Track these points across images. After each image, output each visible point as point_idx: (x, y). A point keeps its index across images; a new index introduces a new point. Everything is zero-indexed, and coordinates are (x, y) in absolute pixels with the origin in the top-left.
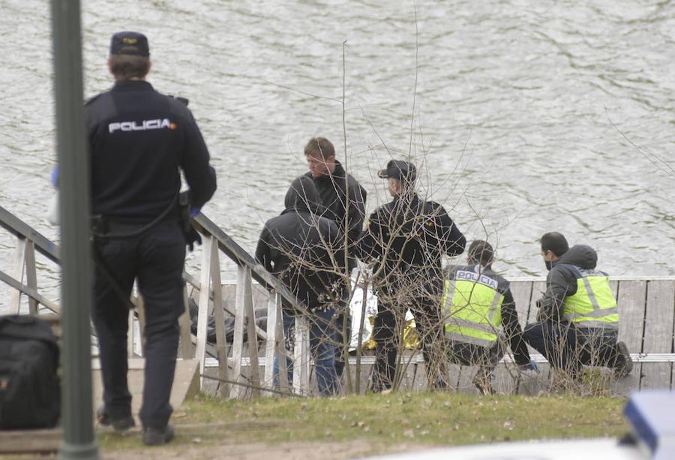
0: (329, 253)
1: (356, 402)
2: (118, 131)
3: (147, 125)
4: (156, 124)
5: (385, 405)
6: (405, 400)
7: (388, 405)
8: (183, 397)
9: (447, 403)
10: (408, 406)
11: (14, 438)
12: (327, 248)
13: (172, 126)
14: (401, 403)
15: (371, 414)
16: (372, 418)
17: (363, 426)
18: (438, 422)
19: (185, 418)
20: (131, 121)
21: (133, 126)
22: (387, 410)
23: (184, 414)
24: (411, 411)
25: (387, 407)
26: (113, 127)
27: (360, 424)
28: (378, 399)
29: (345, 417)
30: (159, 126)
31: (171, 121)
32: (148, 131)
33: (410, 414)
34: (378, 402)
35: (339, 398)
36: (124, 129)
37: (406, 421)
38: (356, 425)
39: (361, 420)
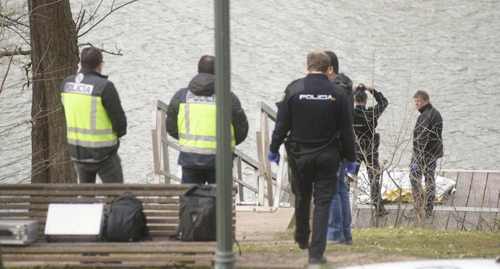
0: (364, 156)
1: (374, 232)
2: (304, 99)
3: (320, 97)
4: (325, 97)
5: (389, 233)
6: (399, 231)
7: (391, 234)
8: (287, 226)
9: (420, 234)
10: (400, 234)
11: (199, 245)
12: (363, 154)
13: (334, 99)
14: (397, 233)
15: (381, 238)
16: (381, 240)
17: (377, 244)
18: (415, 243)
19: (288, 237)
20: (311, 94)
21: (312, 97)
22: (390, 236)
23: (287, 235)
24: (401, 237)
25: (390, 235)
26: (301, 97)
27: (375, 243)
28: (386, 230)
29: (368, 239)
30: (326, 98)
31: (333, 97)
32: (320, 100)
33: (401, 239)
34: (386, 232)
35: (366, 230)
36: (307, 98)
37: (399, 242)
38: (373, 243)
39: (376, 241)
